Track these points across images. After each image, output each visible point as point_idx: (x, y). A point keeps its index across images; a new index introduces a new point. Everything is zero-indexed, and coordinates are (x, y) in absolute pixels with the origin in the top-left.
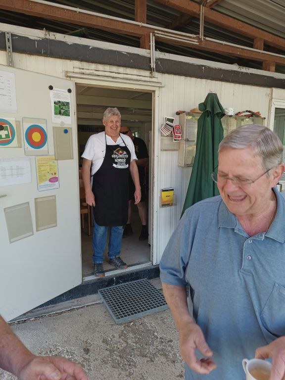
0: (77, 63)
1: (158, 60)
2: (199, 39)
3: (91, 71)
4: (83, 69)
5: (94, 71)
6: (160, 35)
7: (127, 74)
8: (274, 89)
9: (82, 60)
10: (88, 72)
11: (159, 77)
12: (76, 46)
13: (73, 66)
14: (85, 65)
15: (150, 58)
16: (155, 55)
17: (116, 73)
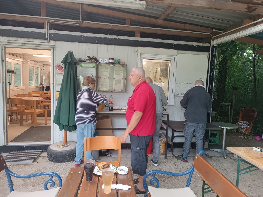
0: (6, 38)
1: (50, 34)
2: (79, 22)
3: (13, 41)
4: (9, 40)
5: (15, 41)
7: (34, 42)
9: (8, 36)
10: (12, 41)
12: (4, 30)
13: (4, 39)
14: (10, 38)
15: (46, 34)
16: (49, 32)
17: (27, 41)
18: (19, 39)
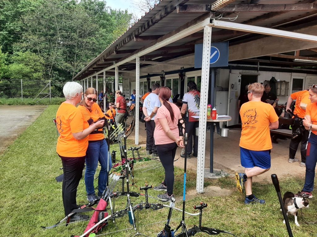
0: (242, 70)
1: (260, 68)
2: (270, 61)
5: (245, 72)
6: (260, 61)
7: (252, 72)
8: (292, 73)
9: (243, 69)
11: (260, 72)
12: (242, 66)
13: (241, 71)
14: (243, 71)
15: (258, 68)
16: (259, 66)
17: (249, 71)
18: (247, 71)
